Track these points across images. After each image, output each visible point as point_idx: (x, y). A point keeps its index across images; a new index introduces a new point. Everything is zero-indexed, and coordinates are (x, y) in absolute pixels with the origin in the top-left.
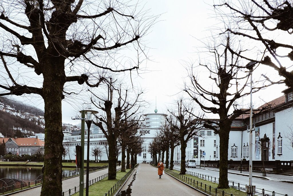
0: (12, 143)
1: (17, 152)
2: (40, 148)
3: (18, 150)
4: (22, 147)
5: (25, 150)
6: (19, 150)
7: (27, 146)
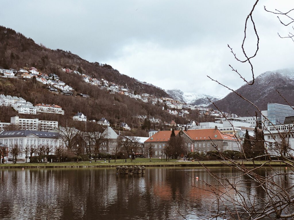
0: (184, 136)
1: (191, 148)
2: (223, 141)
3: (192, 145)
4: (197, 142)
5: (202, 145)
6: (194, 145)
7: (204, 141)
